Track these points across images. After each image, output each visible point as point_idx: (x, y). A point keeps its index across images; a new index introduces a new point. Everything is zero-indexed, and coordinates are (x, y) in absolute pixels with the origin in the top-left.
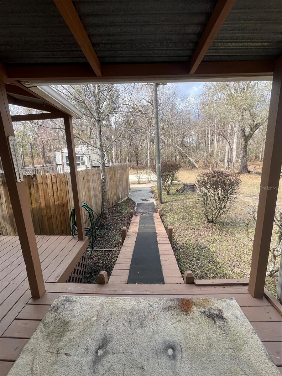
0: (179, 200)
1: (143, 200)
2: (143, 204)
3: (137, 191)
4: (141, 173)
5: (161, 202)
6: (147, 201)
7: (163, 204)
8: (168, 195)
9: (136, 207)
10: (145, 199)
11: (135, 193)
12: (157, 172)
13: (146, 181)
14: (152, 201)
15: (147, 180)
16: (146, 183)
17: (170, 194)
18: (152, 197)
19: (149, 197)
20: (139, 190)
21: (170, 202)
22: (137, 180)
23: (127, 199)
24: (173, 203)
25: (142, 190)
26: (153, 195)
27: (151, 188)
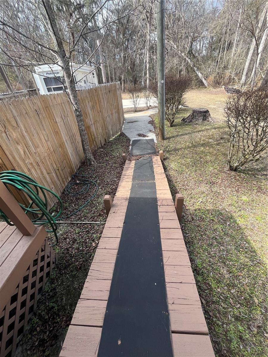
0: (186, 134)
1: (140, 135)
2: (141, 141)
3: (132, 122)
4: (138, 96)
5: (163, 138)
6: (144, 136)
7: (165, 141)
8: (171, 126)
9: (130, 147)
10: (143, 134)
11: (130, 124)
12: (159, 95)
13: (144, 107)
14: (152, 136)
15: (145, 105)
16: (144, 111)
17: (175, 126)
18: (150, 131)
19: (147, 131)
20: (135, 120)
21: (173, 137)
22: (133, 106)
23: (120, 135)
24: (178, 139)
25: (139, 120)
26: (152, 128)
27: (150, 117)
